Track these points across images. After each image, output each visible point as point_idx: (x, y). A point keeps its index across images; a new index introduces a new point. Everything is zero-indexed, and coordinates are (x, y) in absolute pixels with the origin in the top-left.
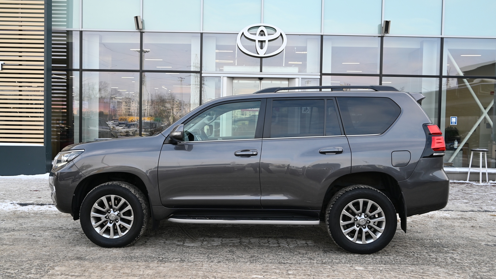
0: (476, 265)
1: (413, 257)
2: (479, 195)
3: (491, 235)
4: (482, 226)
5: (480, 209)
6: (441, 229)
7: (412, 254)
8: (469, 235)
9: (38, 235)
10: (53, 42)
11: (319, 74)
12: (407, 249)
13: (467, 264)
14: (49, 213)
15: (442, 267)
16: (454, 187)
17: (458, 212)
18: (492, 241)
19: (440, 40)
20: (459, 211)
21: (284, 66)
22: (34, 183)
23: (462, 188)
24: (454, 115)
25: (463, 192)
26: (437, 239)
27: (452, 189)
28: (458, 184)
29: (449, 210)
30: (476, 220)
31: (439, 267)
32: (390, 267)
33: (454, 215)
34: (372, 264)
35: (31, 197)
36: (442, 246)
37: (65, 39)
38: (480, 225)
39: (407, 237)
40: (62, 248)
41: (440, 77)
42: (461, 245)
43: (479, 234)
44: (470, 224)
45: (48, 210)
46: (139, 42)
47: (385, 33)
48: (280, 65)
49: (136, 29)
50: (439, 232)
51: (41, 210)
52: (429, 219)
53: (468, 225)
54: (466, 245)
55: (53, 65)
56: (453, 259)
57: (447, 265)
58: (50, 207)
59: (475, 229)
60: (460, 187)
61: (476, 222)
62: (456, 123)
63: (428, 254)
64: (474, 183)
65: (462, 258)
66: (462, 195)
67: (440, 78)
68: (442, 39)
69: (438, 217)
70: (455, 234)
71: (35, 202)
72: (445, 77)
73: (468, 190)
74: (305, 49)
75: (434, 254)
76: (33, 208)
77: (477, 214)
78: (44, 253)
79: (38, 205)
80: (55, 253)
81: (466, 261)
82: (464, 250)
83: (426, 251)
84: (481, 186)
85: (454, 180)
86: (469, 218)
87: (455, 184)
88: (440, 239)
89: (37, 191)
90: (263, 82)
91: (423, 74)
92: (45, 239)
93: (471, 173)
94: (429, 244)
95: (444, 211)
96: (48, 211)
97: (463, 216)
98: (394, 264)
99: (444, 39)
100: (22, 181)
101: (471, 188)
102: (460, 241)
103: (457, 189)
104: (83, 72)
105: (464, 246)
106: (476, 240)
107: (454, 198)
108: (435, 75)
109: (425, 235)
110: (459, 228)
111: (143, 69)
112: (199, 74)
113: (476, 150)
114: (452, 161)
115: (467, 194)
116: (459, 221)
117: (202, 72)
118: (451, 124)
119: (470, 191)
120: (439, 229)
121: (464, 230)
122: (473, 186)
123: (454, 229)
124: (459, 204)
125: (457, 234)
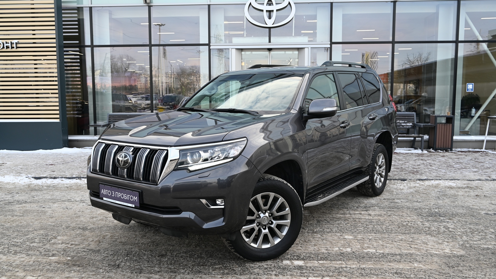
0: (468, 233)
1: (406, 226)
2: (491, 164)
3: (494, 204)
4: (488, 195)
5: (488, 178)
6: (443, 199)
7: (406, 223)
8: (470, 204)
9: (48, 207)
10: (63, 19)
11: (329, 43)
12: (402, 218)
13: (459, 233)
14: (61, 186)
15: (433, 236)
16: (467, 156)
17: (465, 181)
18: (493, 210)
19: (457, 3)
20: (465, 180)
21: (293, 35)
22: (51, 157)
23: (476, 156)
24: (470, 82)
25: (476, 160)
26: (436, 208)
27: (464, 158)
28: (473, 152)
29: (455, 179)
30: (482, 189)
31: (429, 236)
32: (380, 236)
33: (460, 185)
34: (362, 233)
35: (45, 171)
36: (439, 216)
37: (76, 15)
38: (486, 194)
40: (67, 218)
42: (459, 214)
43: (481, 204)
44: (475, 193)
45: (60, 183)
46: (147, 16)
48: (290, 35)
49: (144, 3)
50: (440, 202)
51: (54, 184)
52: (433, 188)
53: (473, 194)
54: (464, 214)
55: (64, 42)
56: (447, 227)
57: (439, 234)
58: (62, 180)
59: (479, 198)
60: (474, 155)
61: (481, 191)
62: (472, 90)
63: (422, 224)
64: (490, 151)
65: (456, 227)
66: (473, 164)
67: (456, 43)
68: (459, 1)
69: (443, 186)
70: (456, 203)
71: (49, 176)
72: (461, 42)
73: (481, 159)
74: (315, 17)
75: (428, 223)
76: (46, 182)
77: (485, 182)
78: (50, 223)
79: (51, 178)
80: (60, 224)
81: (459, 230)
82: (461, 219)
83: (421, 220)
85: (469, 148)
86: (475, 187)
87: (469, 152)
88: (439, 208)
89: (52, 165)
90: (272, 53)
91: (439, 40)
92: (53, 211)
93: (487, 141)
94: (426, 213)
95: (450, 180)
96: (60, 184)
97: (469, 185)
98: (385, 233)
100: (40, 155)
101: (485, 156)
102: (459, 211)
103: (470, 158)
104: (95, 48)
105: (462, 215)
106: (477, 209)
107: (464, 167)
108: (451, 40)
109: (424, 204)
110: (462, 197)
111: (153, 43)
112: (207, 47)
113: (492, 118)
114: (469, 130)
115: (479, 162)
116: (464, 190)
117: (211, 45)
118: (467, 91)
119: (483, 160)
120: (441, 198)
121: (466, 199)
122: (487, 155)
123: (457, 198)
124: (467, 173)
125: (458, 203)
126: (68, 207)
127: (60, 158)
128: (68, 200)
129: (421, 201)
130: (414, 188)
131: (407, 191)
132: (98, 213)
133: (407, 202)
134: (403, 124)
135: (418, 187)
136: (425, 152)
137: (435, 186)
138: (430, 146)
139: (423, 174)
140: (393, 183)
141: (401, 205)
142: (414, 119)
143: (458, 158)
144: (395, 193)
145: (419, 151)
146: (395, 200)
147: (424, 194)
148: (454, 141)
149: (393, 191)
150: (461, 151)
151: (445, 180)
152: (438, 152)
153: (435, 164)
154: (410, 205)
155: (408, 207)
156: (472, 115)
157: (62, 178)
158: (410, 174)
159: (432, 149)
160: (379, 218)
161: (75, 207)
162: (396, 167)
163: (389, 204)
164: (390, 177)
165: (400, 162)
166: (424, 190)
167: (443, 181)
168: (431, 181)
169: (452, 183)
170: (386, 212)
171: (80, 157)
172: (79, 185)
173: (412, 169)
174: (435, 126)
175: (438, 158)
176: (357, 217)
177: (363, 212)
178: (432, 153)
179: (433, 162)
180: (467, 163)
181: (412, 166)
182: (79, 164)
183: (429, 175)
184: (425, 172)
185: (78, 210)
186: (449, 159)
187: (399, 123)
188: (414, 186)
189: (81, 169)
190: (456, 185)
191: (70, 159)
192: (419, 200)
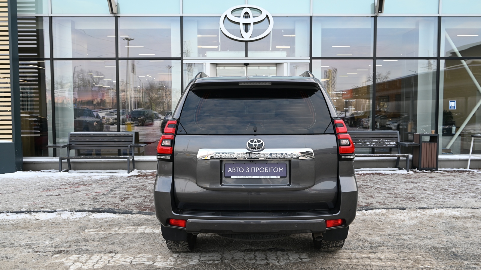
6: (453, 233)
10: (19, 29)
11: (309, 58)
14: (5, 223)
16: (456, 177)
17: (468, 209)
19: (437, 19)
20: (468, 208)
21: (271, 50)
23: (464, 177)
24: (452, 99)
25: (467, 182)
26: (452, 248)
27: (454, 179)
28: (458, 172)
29: (458, 207)
33: (464, 213)
37: (35, 25)
39: (417, 246)
41: (438, 58)
45: (4, 219)
46: (114, 28)
47: (379, 12)
48: (267, 49)
50: (452, 237)
52: (436, 219)
55: (19, 54)
58: (8, 215)
60: (462, 176)
62: (454, 108)
64: (475, 171)
66: (467, 187)
68: (440, 18)
69: (447, 215)
70: (471, 239)
72: (443, 58)
73: (472, 180)
74: (293, 32)
85: (453, 167)
87: (455, 172)
88: (455, 247)
90: (249, 68)
91: (419, 56)
93: (472, 160)
95: (453, 208)
96: (5, 221)
97: (474, 214)
99: (442, 18)
101: (474, 177)
103: (459, 179)
104: (55, 61)
107: (459, 191)
108: (432, 56)
109: (437, 242)
110: (473, 230)
111: (120, 56)
112: (180, 61)
113: (477, 136)
114: (450, 148)
115: (472, 185)
116: (471, 220)
117: (184, 58)
118: (449, 109)
120: (450, 232)
122: (475, 175)
123: (468, 232)
124: (466, 198)
125: (473, 239)
126: (9, 256)
127: (10, 184)
128: (11, 244)
129: (430, 237)
130: (416, 219)
131: (409, 223)
132: (46, 265)
133: (416, 238)
134: (386, 143)
135: (421, 218)
136: (411, 172)
137: (439, 216)
138: (414, 165)
139: (421, 200)
140: (392, 212)
141: (411, 243)
142: (397, 137)
143: (447, 179)
144: (398, 226)
145: (404, 172)
146: (402, 236)
147: (429, 226)
149: (394, 223)
150: (446, 171)
151: (447, 209)
152: (424, 172)
153: (428, 188)
154: (422, 244)
155: (419, 246)
156: (453, 133)
157: (7, 212)
158: (407, 201)
159: (417, 169)
160: (393, 264)
161: (18, 255)
162: (388, 192)
163: (397, 242)
164: (387, 206)
165: (391, 186)
166: (429, 222)
167: (446, 209)
168: (432, 209)
169: (456, 211)
170: (397, 255)
171: (34, 183)
172: (27, 221)
173: (406, 194)
174: (419, 146)
175: (427, 180)
176: (367, 263)
177: (371, 255)
178: (418, 174)
179: (425, 185)
180: (460, 186)
181: (404, 190)
182: (32, 192)
183: (428, 201)
184: (421, 198)
185: (21, 261)
186: (439, 181)
187: (382, 141)
188: (415, 216)
189: (32, 200)
190: (460, 215)
191: (22, 186)
192: (428, 236)
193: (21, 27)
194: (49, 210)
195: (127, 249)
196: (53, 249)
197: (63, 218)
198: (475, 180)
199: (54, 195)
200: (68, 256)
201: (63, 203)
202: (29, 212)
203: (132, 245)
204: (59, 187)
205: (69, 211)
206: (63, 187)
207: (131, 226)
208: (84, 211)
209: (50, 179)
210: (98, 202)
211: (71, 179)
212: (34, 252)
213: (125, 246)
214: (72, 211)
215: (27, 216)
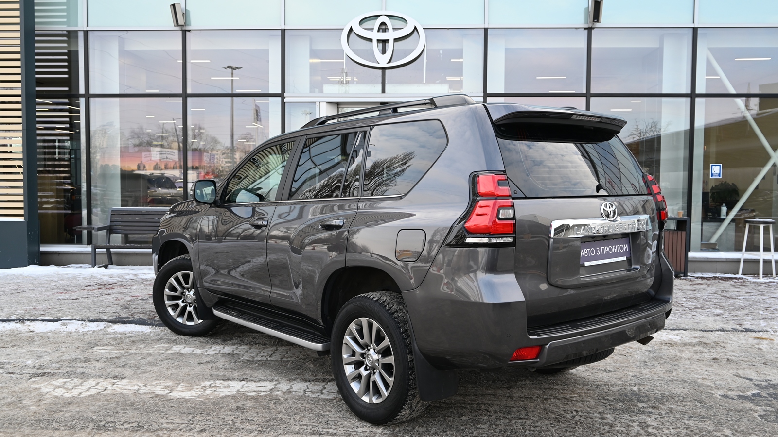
1: (569, 422)
2: (747, 300)
3: (741, 376)
4: (733, 358)
6: (653, 365)
7: (571, 415)
8: (699, 377)
10: (37, 51)
11: (482, 95)
12: (568, 404)
16: (711, 286)
17: (696, 332)
18: (737, 389)
19: (691, 31)
20: (697, 330)
23: (724, 287)
24: (716, 162)
25: (723, 294)
26: (635, 385)
27: (704, 289)
28: (721, 279)
29: (681, 328)
30: (724, 347)
33: (687, 338)
36: (638, 400)
37: (65, 45)
38: (730, 356)
41: (693, 96)
42: (674, 397)
43: (719, 375)
44: (712, 354)
46: (180, 48)
47: (594, 21)
48: (419, 81)
50: (646, 371)
53: (707, 356)
54: (683, 397)
55: (37, 89)
56: (645, 426)
59: (717, 365)
60: (722, 285)
61: (723, 350)
62: (719, 175)
63: (600, 416)
64: (750, 278)
65: (663, 424)
66: (717, 300)
67: (691, 97)
68: (695, 30)
69: (658, 340)
70: (674, 374)
72: (700, 95)
73: (733, 291)
74: (459, 53)
75: (613, 415)
77: (731, 335)
81: (667, 431)
82: (675, 407)
83: (602, 409)
84: (761, 284)
85: (716, 272)
86: (714, 342)
87: (715, 279)
88: (640, 384)
91: (664, 92)
93: (746, 261)
94: (615, 395)
95: (671, 330)
97: (704, 339)
99: (699, 31)
101: (740, 286)
102: (677, 389)
103: (713, 289)
104: (92, 99)
105: (679, 400)
106: (709, 386)
107: (699, 307)
108: (684, 92)
109: (616, 377)
110: (688, 362)
111: (189, 91)
112: (280, 99)
113: (753, 222)
114: (716, 241)
115: (729, 298)
116: (694, 348)
117: (286, 95)
118: (711, 177)
119: (736, 293)
120: (649, 364)
121: (694, 366)
122: (745, 284)
123: (677, 365)
124: (703, 316)
125: (678, 374)
127: (14, 283)
129: (611, 369)
143: (694, 289)
147: (620, 355)
148: (689, 260)
150: (702, 278)
154: (590, 378)
155: (585, 381)
156: (722, 217)
169: (675, 335)
171: (49, 282)
172: (16, 333)
180: (707, 299)
182: (40, 294)
186: (678, 291)
190: (680, 340)
191: (29, 286)
192: (608, 369)
193: (40, 47)
194: (51, 318)
195: (140, 374)
196: (35, 370)
197: (70, 330)
198: (737, 292)
199: (69, 299)
200: (52, 380)
201: (77, 309)
202: (22, 320)
203: (150, 369)
204: (82, 288)
205: (79, 320)
206: (89, 288)
207: (164, 343)
208: (102, 321)
209: (75, 277)
210: (127, 310)
211: (105, 278)
212: (7, 374)
213: (139, 369)
214: (84, 321)
215: (19, 326)
